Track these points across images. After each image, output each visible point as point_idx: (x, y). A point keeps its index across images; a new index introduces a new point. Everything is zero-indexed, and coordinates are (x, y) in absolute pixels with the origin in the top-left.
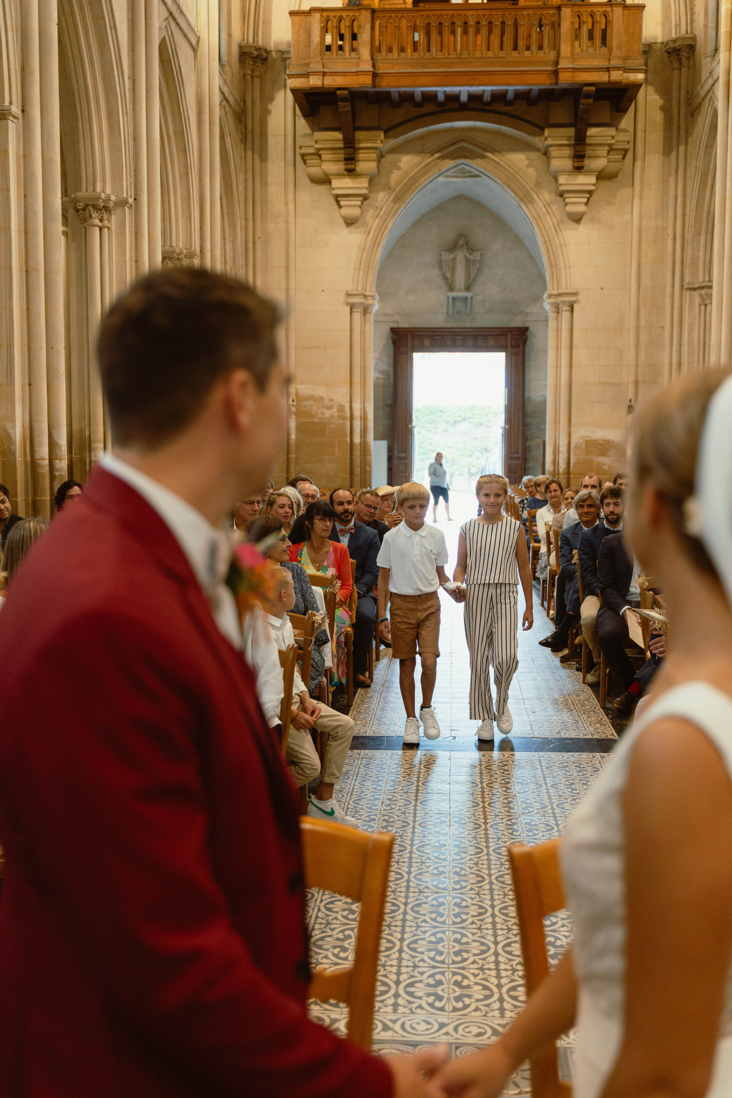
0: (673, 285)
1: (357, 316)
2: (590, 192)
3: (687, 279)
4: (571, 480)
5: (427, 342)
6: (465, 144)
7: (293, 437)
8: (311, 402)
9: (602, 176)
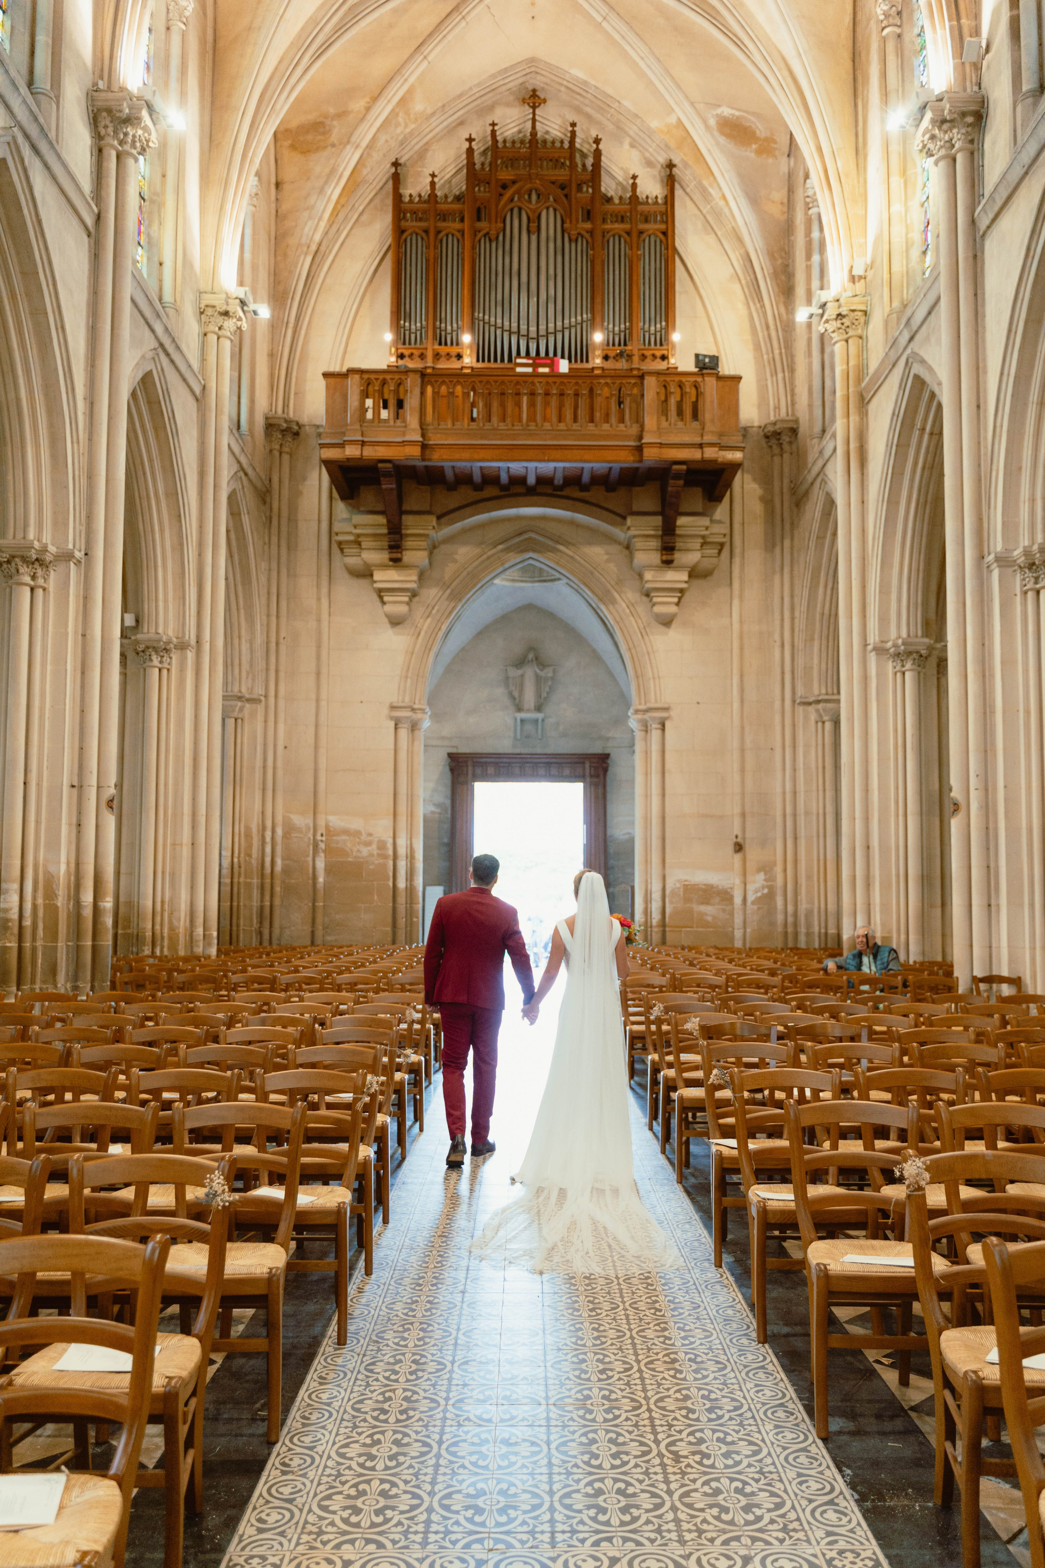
0: (783, 700)
1: (403, 733)
2: (682, 591)
3: (800, 691)
4: (668, 934)
5: (490, 770)
6: (533, 535)
7: (321, 880)
8: (344, 837)
9: (695, 574)
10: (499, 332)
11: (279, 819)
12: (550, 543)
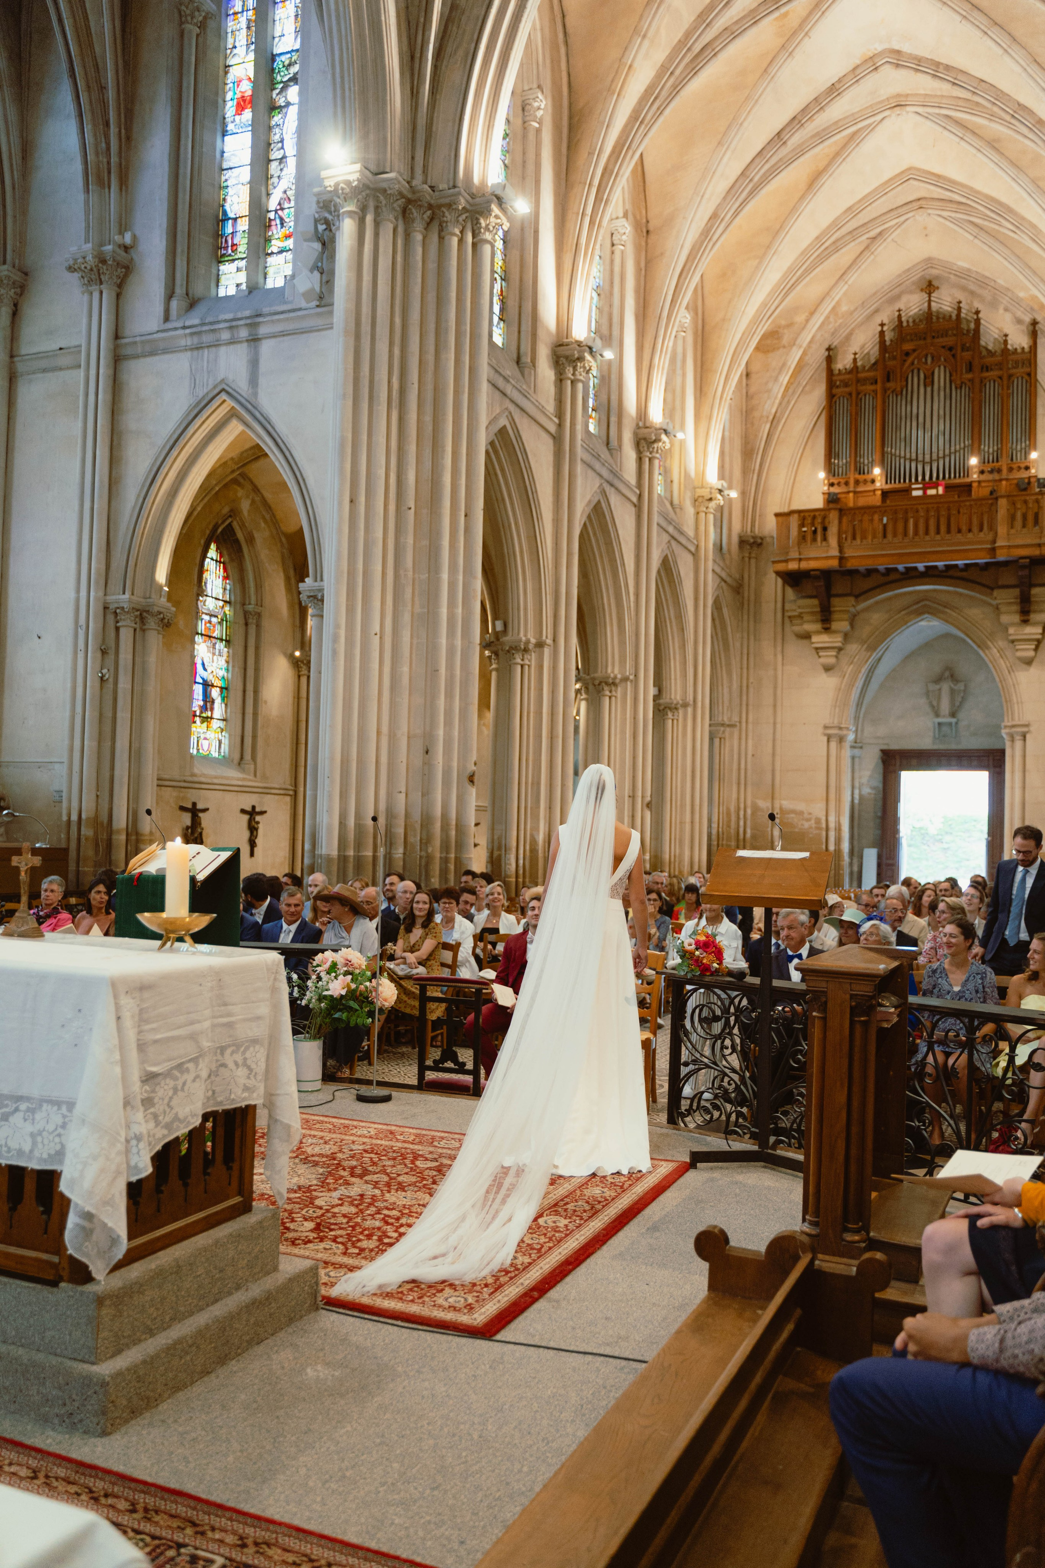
1: (833, 745)
2: (1038, 640)
5: (914, 762)
6: (927, 603)
8: (792, 815)
10: (902, 461)
11: (749, 803)
12: (940, 608)
